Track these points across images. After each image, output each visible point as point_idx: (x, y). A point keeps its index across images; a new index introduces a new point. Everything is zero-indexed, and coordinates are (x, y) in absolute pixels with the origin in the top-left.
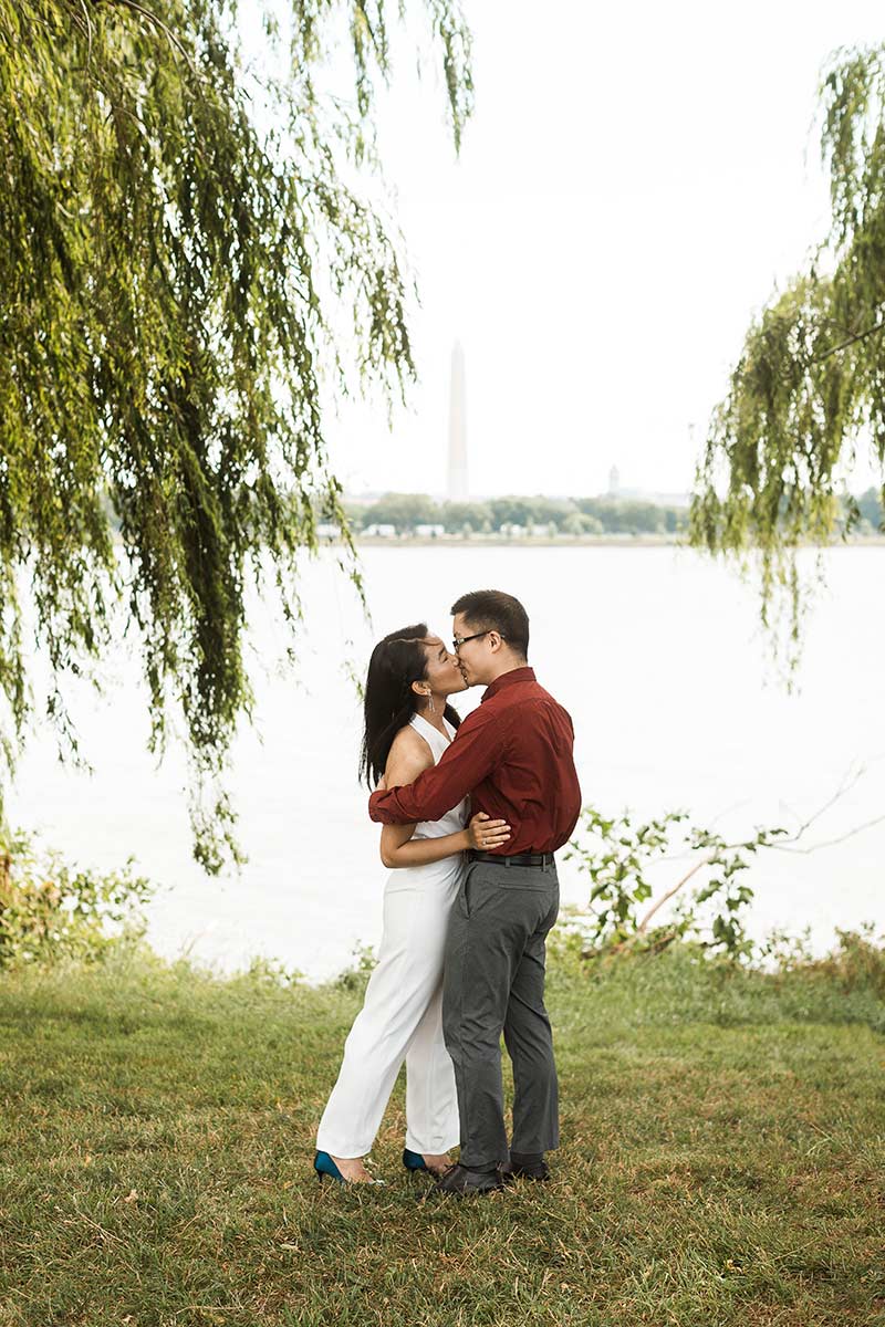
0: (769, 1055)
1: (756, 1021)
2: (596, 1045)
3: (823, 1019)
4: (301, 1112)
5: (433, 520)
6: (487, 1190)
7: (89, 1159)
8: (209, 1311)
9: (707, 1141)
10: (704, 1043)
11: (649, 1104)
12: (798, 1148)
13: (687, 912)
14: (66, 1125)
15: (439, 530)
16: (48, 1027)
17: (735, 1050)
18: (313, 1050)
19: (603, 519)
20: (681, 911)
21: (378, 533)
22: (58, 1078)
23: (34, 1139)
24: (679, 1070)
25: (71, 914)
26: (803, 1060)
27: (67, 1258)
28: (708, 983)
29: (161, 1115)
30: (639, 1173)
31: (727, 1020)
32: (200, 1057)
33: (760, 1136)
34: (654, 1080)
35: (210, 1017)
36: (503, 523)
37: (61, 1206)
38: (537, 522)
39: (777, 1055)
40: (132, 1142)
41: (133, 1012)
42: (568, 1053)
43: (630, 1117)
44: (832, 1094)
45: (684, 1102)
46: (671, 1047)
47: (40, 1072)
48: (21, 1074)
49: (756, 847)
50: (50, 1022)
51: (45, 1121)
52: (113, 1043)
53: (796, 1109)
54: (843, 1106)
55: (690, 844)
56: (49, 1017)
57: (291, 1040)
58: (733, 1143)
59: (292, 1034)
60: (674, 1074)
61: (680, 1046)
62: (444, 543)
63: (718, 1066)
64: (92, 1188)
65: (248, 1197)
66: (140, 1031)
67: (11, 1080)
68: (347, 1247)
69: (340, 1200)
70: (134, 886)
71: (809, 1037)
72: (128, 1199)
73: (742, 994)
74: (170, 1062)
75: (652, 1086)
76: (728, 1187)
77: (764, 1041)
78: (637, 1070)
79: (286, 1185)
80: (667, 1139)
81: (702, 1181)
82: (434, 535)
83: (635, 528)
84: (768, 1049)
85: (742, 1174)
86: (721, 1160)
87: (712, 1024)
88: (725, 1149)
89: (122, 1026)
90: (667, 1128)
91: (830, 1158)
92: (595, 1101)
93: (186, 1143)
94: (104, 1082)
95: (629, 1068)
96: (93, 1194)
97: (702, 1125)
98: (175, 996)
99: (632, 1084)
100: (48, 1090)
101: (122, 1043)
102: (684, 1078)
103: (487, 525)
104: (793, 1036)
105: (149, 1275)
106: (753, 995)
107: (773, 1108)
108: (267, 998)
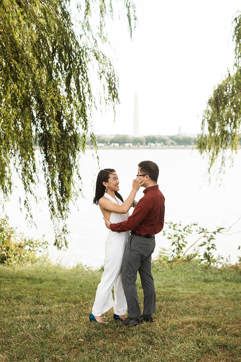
0: (219, 291)
1: (215, 281)
2: (171, 287)
3: (234, 281)
4: (87, 304)
5: (129, 142)
6: (136, 325)
7: (28, 316)
8: (58, 357)
9: (201, 315)
10: (201, 287)
11: (185, 304)
12: (226, 317)
13: (197, 250)
14: (22, 307)
15: (131, 144)
16: (20, 281)
17: (209, 289)
18: (92, 287)
19: (176, 142)
20: (195, 250)
21: (114, 145)
22: (21, 295)
23: (14, 311)
24: (194, 295)
25: (27, 251)
26: (228, 293)
27: (21, 343)
28: (202, 271)
29: (49, 305)
30: (182, 323)
31: (207, 281)
32: (61, 289)
33: (216, 313)
34: (187, 297)
35: (64, 279)
36: (149, 143)
37: (20, 329)
38: (158, 142)
39: (221, 291)
40: (40, 312)
41: (43, 277)
42: (162, 288)
43: (180, 307)
44: (236, 302)
45: (195, 303)
46: (192, 288)
47: (16, 293)
48: (11, 294)
49: (216, 233)
50: (20, 280)
51: (17, 306)
52: (37, 285)
53: (226, 306)
54: (239, 306)
55: (198, 232)
56: (20, 279)
57: (86, 284)
58: (208, 315)
59: (86, 283)
60: (192, 295)
61: (194, 288)
62: (132, 148)
63: (204, 294)
64: (29, 324)
65: (71, 326)
66: (45, 282)
67: (8, 295)
68: (97, 340)
69: (95, 328)
70: (45, 243)
71: (230, 286)
72: (38, 327)
73: (212, 274)
74: (52, 291)
75: (186, 299)
76: (207, 328)
77: (217, 287)
78: (182, 294)
79: (81, 324)
80: (190, 314)
81: (200, 326)
82: (129, 146)
83: (185, 144)
84: (218, 289)
85: (211, 324)
86: (205, 320)
87: (203, 282)
88: (206, 317)
89: (40, 281)
90: (190, 311)
91: (235, 320)
92: (170, 302)
93: (55, 313)
94: (34, 296)
95: (180, 294)
96: (28, 326)
97: (200, 310)
98: (55, 273)
99: (181, 298)
100: (18, 298)
101: (39, 285)
102: (195, 297)
103: (144, 143)
104: (226, 286)
105: (43, 347)
106: (214, 274)
107: (220, 306)
108: (80, 273)
